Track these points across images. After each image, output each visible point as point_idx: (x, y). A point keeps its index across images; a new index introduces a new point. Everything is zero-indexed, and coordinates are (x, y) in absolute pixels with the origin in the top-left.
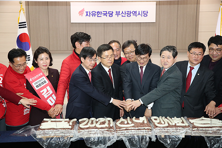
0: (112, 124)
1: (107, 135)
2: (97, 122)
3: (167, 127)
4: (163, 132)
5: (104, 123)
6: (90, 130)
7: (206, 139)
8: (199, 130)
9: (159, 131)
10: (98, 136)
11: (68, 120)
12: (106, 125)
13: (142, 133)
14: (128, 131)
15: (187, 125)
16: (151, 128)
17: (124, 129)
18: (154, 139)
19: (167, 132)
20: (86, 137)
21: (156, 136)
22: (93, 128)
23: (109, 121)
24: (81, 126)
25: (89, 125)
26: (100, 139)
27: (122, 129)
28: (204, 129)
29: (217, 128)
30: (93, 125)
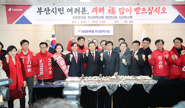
0: (100, 79)
1: (97, 84)
2: (92, 78)
3: (126, 80)
4: (124, 82)
5: (95, 78)
6: (89, 82)
7: (143, 85)
8: (140, 81)
9: (122, 82)
10: (93, 84)
11: (78, 77)
12: (97, 79)
13: (114, 83)
14: (107, 82)
15: (135, 79)
16: (118, 80)
17: (106, 81)
18: (120, 86)
19: (126, 82)
20: (88, 85)
21: (121, 84)
22: (91, 81)
23: (98, 78)
24: (85, 80)
25: (89, 79)
26: (94, 86)
27: (105, 81)
28: (143, 81)
29: (148, 80)
30: (91, 80)
